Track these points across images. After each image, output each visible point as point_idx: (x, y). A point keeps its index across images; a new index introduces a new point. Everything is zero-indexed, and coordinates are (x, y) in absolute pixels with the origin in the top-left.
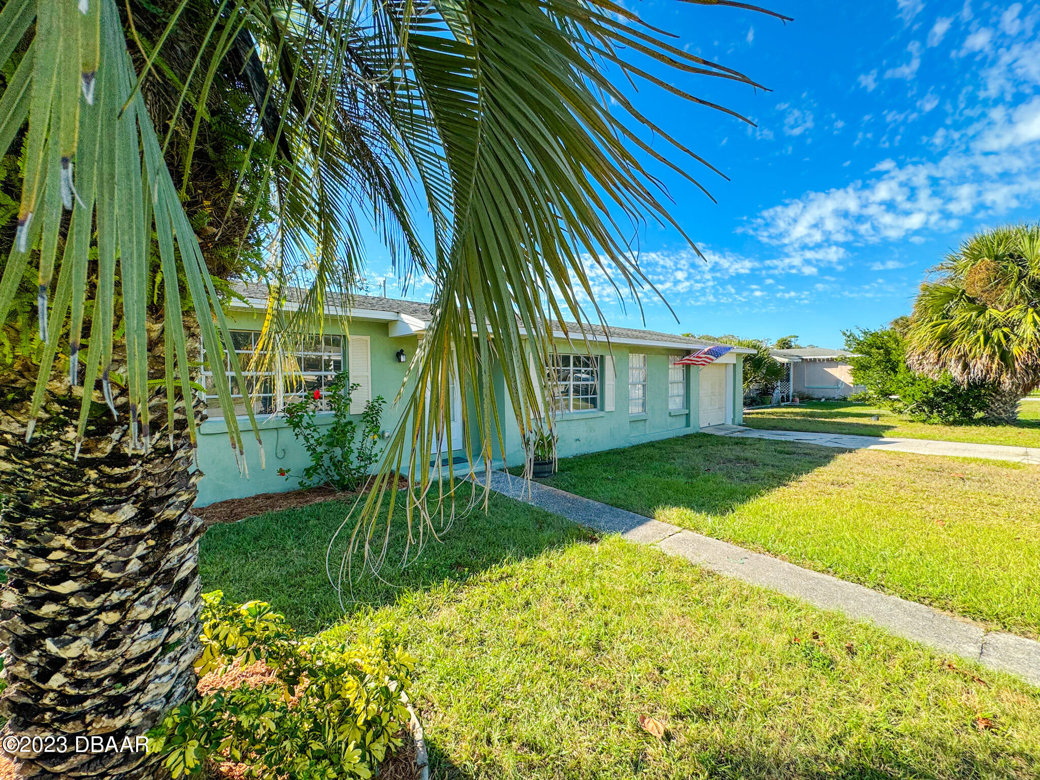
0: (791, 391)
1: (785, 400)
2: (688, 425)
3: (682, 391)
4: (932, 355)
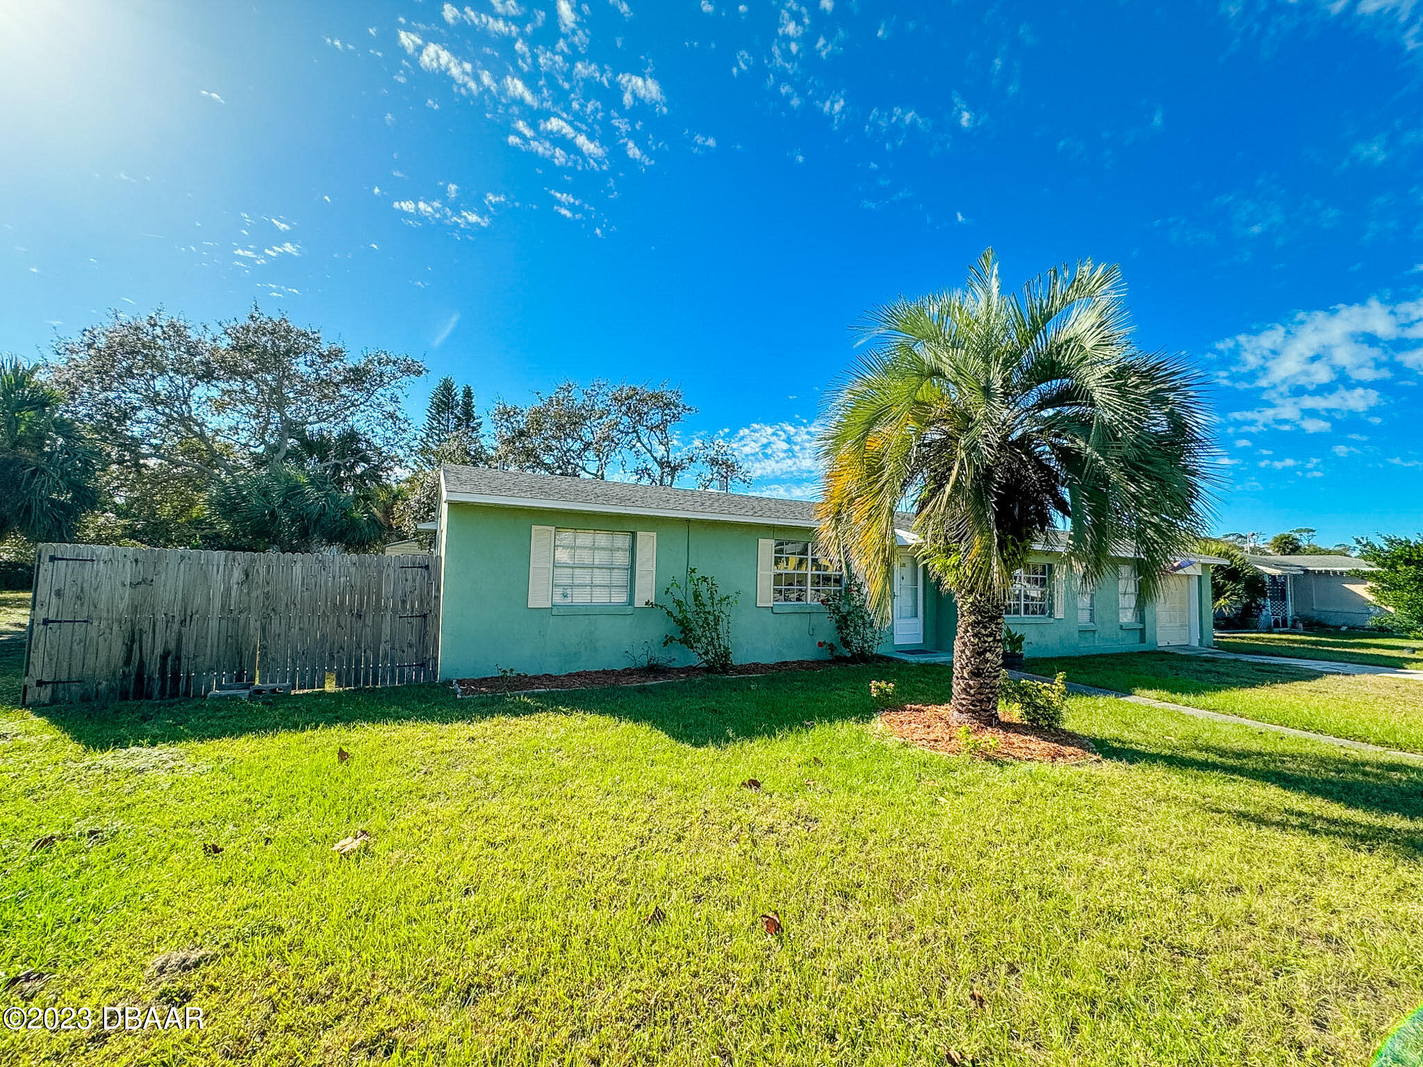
0: (1290, 612)
1: (1278, 625)
2: (1143, 640)
3: (1133, 604)
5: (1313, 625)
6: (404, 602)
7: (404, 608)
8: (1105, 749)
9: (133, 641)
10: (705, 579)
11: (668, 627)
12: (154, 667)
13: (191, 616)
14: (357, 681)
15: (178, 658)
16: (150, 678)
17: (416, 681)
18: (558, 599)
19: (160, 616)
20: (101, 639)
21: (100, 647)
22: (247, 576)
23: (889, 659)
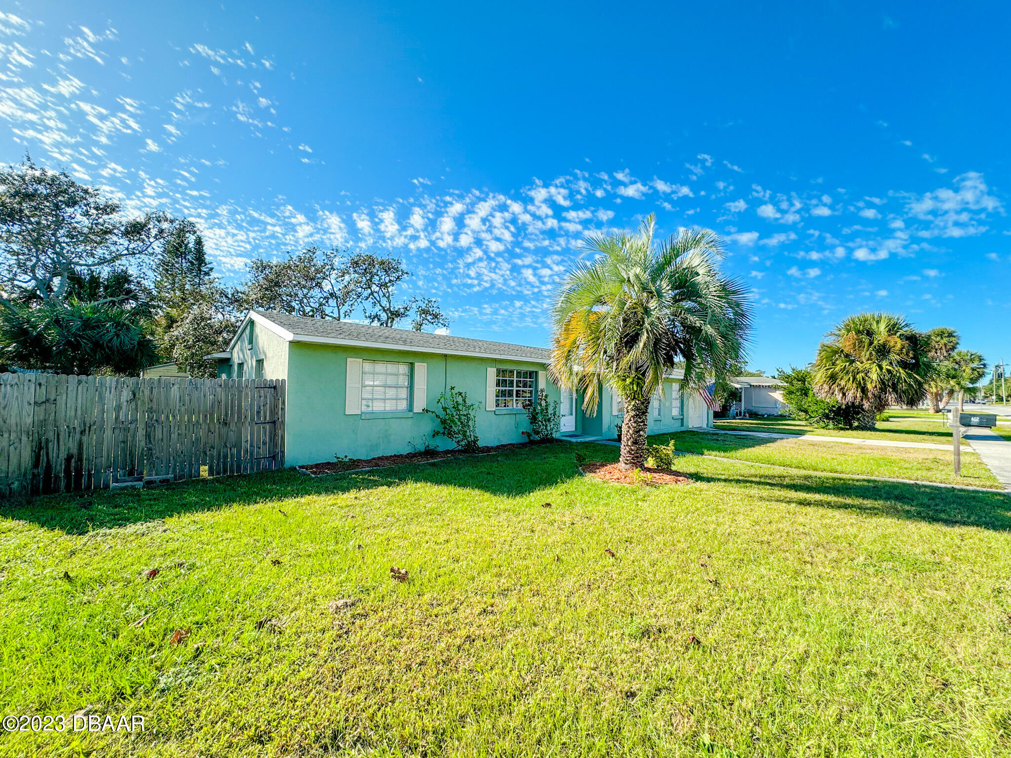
0: (743, 408)
1: (738, 415)
2: (682, 425)
3: (679, 405)
4: (826, 387)
5: (754, 415)
6: (258, 412)
7: (259, 418)
8: (697, 477)
9: (40, 448)
10: (460, 394)
11: (436, 425)
12: (59, 467)
13: (90, 428)
14: (225, 471)
15: (80, 459)
16: (57, 477)
17: (269, 468)
18: (364, 409)
19: (63, 428)
20: (12, 448)
21: (11, 455)
22: (134, 395)
23: (561, 441)
